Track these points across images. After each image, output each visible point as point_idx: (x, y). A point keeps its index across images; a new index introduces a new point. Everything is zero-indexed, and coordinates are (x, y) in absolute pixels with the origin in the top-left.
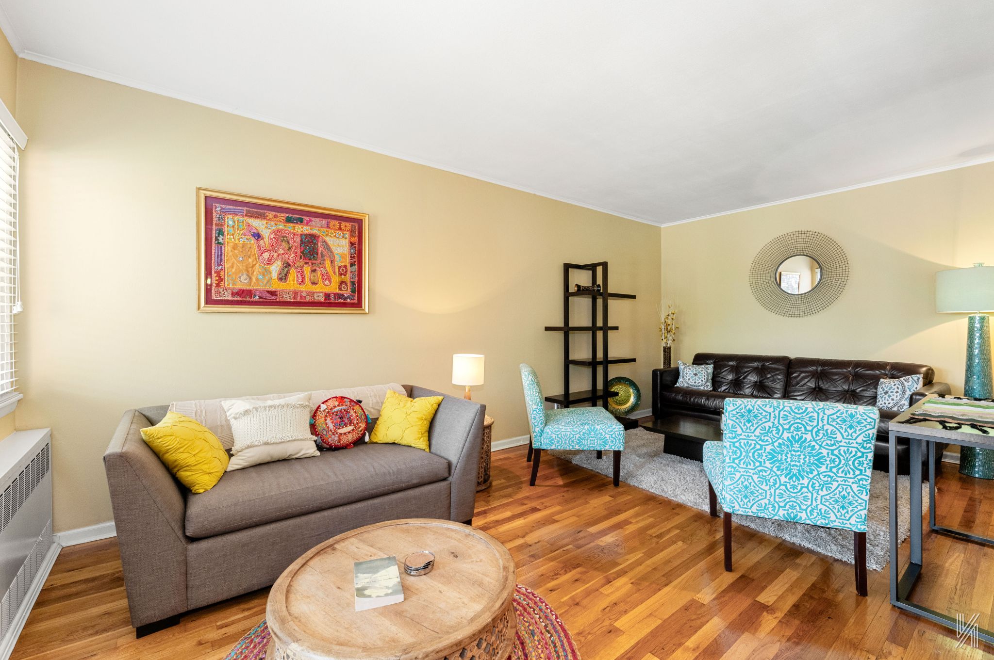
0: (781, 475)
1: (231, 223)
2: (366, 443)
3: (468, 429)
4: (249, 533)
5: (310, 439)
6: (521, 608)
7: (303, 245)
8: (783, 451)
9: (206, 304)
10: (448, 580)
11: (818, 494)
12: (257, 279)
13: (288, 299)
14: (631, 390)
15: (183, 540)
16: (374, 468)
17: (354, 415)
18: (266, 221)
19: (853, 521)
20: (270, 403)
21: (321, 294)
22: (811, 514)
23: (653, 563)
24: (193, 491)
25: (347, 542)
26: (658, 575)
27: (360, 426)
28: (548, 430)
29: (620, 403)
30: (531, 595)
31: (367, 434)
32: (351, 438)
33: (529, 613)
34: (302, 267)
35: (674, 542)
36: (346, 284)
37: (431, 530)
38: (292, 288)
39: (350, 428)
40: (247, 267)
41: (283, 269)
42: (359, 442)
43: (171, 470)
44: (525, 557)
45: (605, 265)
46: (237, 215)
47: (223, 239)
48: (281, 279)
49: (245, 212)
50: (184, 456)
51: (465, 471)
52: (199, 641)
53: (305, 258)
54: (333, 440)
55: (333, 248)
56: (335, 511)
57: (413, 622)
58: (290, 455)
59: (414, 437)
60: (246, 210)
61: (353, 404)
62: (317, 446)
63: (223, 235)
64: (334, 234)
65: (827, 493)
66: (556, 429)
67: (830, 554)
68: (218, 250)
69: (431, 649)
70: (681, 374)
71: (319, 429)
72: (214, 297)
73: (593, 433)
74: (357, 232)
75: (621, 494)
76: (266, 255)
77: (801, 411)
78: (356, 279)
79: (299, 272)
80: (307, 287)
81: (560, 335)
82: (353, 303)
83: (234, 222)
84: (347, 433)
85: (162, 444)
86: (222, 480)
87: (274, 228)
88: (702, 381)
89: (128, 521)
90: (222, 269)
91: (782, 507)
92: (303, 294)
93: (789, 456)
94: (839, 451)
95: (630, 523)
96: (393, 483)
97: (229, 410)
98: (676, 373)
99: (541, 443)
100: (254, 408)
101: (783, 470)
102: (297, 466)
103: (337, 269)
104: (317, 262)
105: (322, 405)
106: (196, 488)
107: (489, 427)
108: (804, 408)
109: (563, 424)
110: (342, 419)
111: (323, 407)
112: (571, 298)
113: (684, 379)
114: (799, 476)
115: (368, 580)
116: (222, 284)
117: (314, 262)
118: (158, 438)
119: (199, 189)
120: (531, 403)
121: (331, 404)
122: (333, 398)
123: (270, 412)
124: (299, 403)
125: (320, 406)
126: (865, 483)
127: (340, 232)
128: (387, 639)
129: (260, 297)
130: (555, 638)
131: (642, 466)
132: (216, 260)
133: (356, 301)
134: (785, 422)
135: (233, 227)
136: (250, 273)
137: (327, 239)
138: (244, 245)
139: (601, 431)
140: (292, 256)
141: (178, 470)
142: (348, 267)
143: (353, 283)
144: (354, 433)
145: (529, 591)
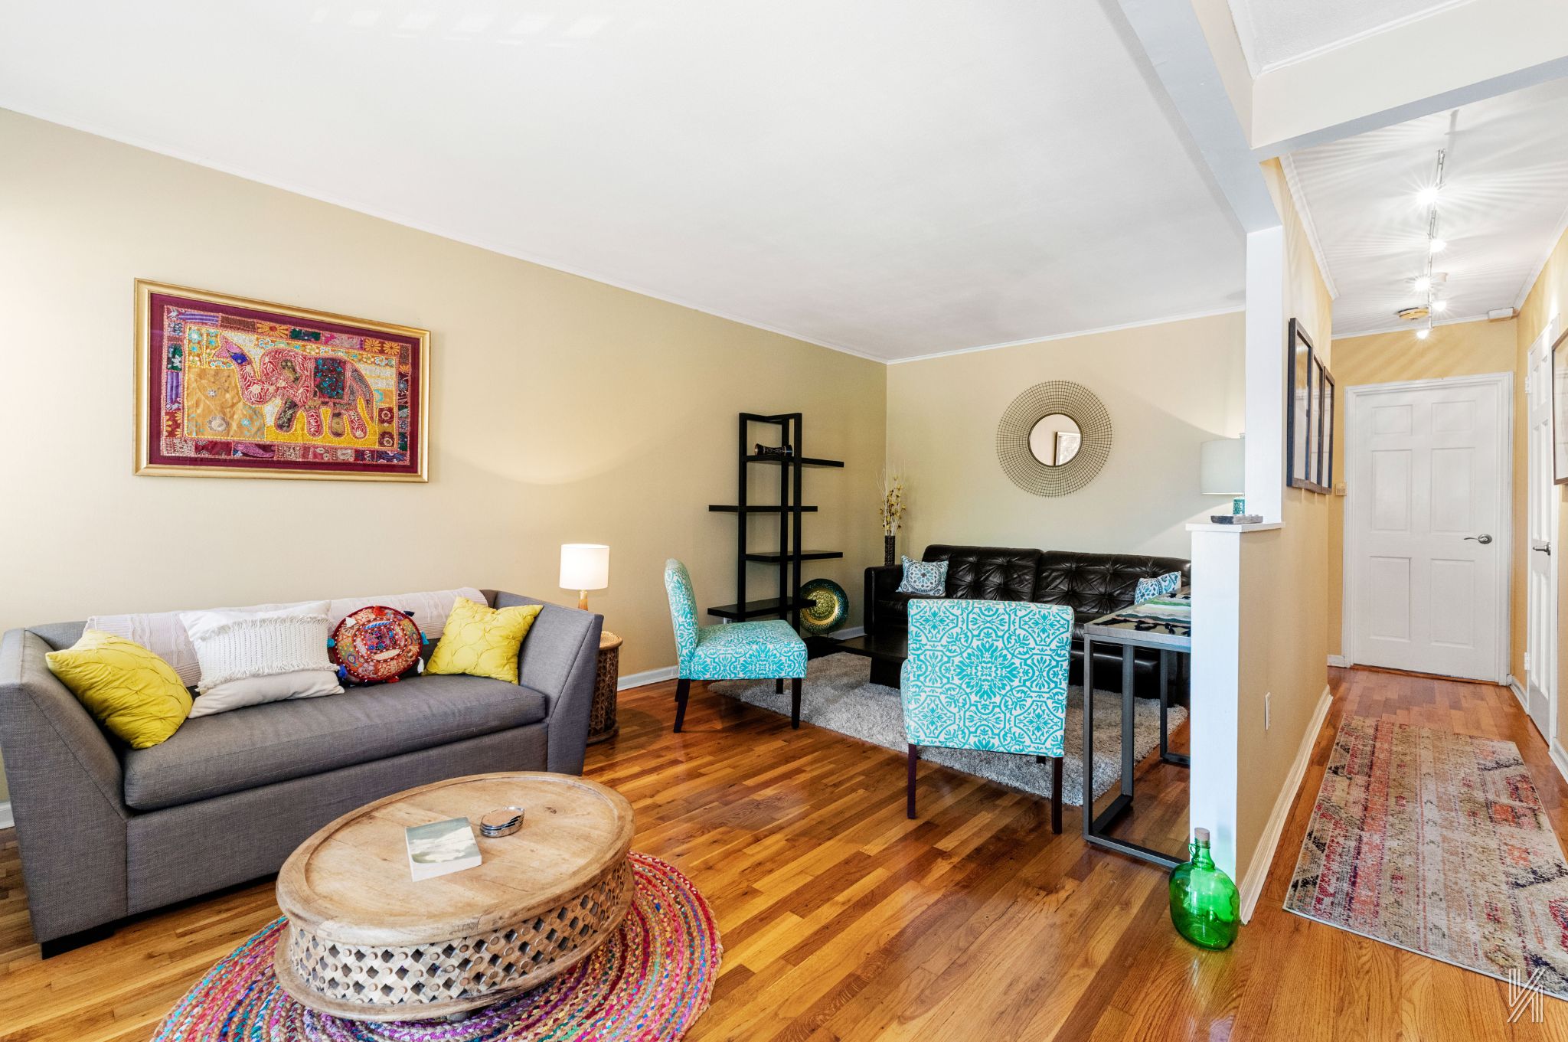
0: (971, 693)
1: (195, 336)
2: (420, 675)
3: (575, 650)
4: (229, 801)
5: (328, 669)
6: (644, 881)
7: (319, 375)
8: (973, 663)
9: (151, 463)
10: (543, 837)
11: (1011, 714)
12: (240, 426)
13: (293, 458)
14: (835, 598)
15: (122, 815)
16: (429, 707)
17: (401, 634)
18: (256, 336)
19: (1048, 744)
20: (261, 615)
21: (349, 451)
22: (1005, 740)
23: (821, 816)
24: (134, 746)
25: (390, 809)
26: (823, 828)
27: (410, 650)
28: (701, 653)
29: (820, 617)
30: (659, 866)
31: (422, 662)
32: (394, 667)
33: (655, 886)
34: (316, 408)
35: (853, 790)
36: (391, 436)
37: (517, 786)
38: (300, 441)
39: (393, 653)
40: (222, 408)
41: (285, 412)
42: (409, 673)
43: (98, 714)
44: (650, 820)
45: (798, 417)
46: (206, 324)
47: (180, 362)
48: (280, 427)
49: (220, 319)
50: (118, 693)
51: (570, 708)
52: (149, 954)
53: (322, 395)
54: (366, 670)
55: (370, 381)
56: (367, 768)
57: (498, 884)
58: (294, 693)
59: (496, 664)
60: (223, 317)
61: (399, 617)
62: (340, 679)
63: (181, 355)
64: (373, 360)
65: (1021, 712)
66: (712, 651)
67: (1037, 792)
68: (172, 379)
69: (520, 906)
70: (905, 574)
71: (343, 654)
72: (164, 453)
73: (763, 655)
74: (410, 358)
75: (799, 737)
76: (256, 389)
77: (991, 613)
78: (408, 429)
79: (312, 416)
80: (323, 441)
81: (733, 519)
82: (404, 466)
83: (202, 335)
84: (389, 660)
85: (81, 675)
86: (183, 729)
87: (270, 347)
88: (932, 583)
89: (32, 785)
90: (179, 409)
91: (972, 733)
92: (318, 451)
93: (979, 668)
94: (1033, 660)
95: (804, 771)
96: (458, 726)
97: (192, 626)
98: (897, 574)
99: (690, 671)
100: (235, 623)
101: (973, 686)
102: (307, 708)
103: (376, 414)
104: (342, 402)
105: (348, 619)
106: (139, 740)
107: (614, 650)
108: (994, 610)
109: (722, 643)
110: (381, 639)
111: (350, 622)
112: (749, 465)
113: (908, 582)
114: (990, 693)
115: (429, 845)
116: (178, 432)
117: (337, 401)
118: (76, 667)
119: (140, 282)
120: (676, 614)
121: (363, 617)
122: (366, 608)
123: (262, 630)
124: (311, 615)
125: (345, 620)
126: (1060, 697)
127: (383, 357)
128: (460, 905)
129: (245, 454)
130: (687, 909)
131: (835, 700)
132: (169, 394)
133: (408, 463)
134: (974, 627)
135: (199, 343)
136: (228, 415)
137: (361, 367)
138: (217, 373)
139: (775, 652)
140: (300, 392)
141: (109, 715)
142: (395, 410)
143: (402, 435)
144: (400, 660)
145: (657, 860)
